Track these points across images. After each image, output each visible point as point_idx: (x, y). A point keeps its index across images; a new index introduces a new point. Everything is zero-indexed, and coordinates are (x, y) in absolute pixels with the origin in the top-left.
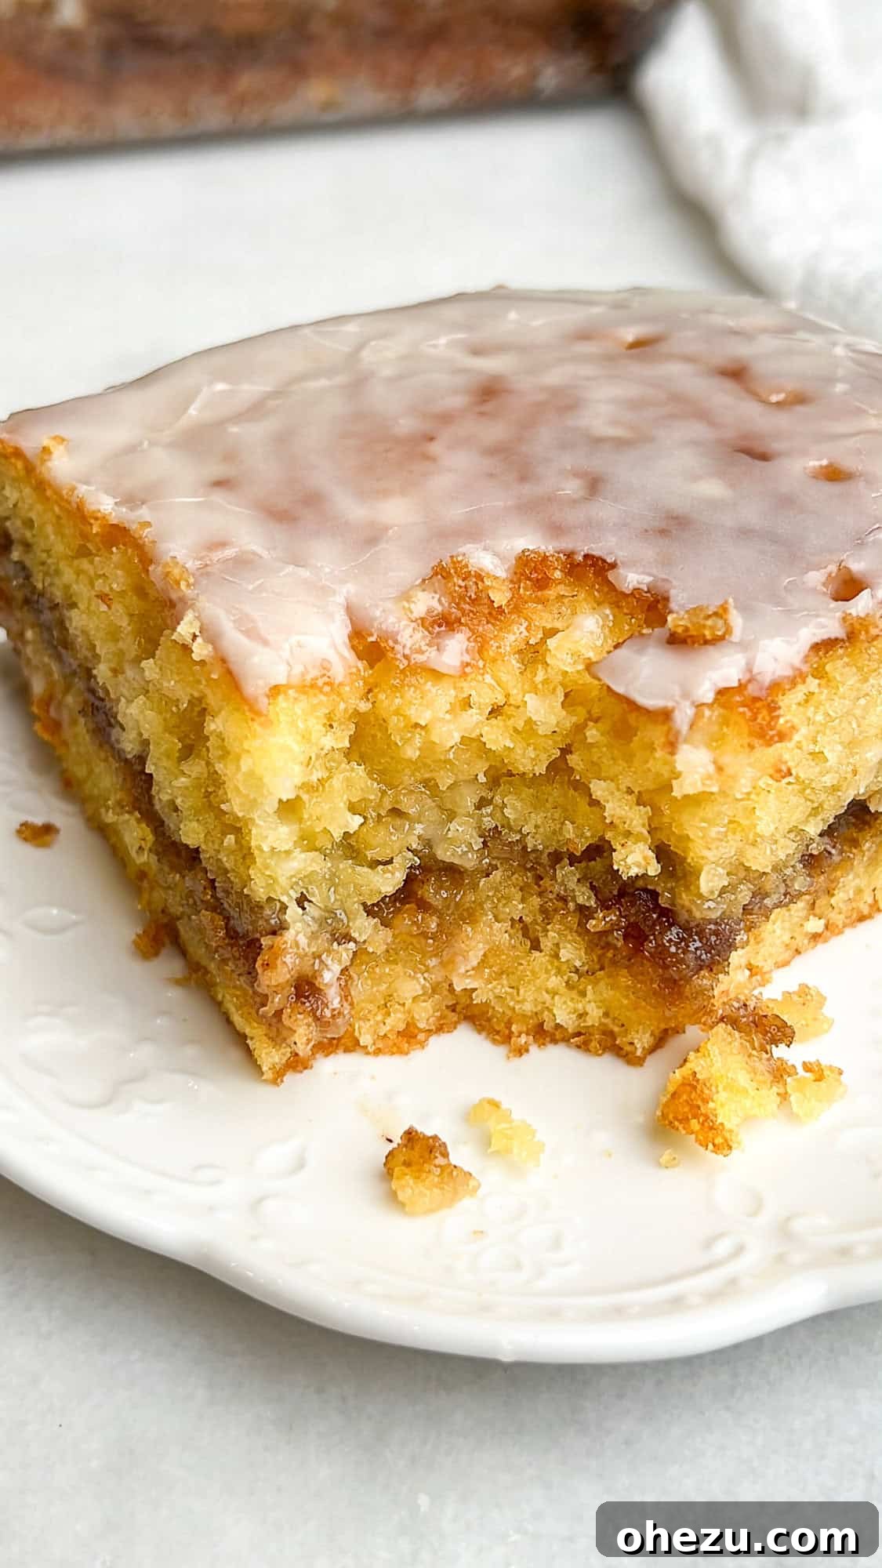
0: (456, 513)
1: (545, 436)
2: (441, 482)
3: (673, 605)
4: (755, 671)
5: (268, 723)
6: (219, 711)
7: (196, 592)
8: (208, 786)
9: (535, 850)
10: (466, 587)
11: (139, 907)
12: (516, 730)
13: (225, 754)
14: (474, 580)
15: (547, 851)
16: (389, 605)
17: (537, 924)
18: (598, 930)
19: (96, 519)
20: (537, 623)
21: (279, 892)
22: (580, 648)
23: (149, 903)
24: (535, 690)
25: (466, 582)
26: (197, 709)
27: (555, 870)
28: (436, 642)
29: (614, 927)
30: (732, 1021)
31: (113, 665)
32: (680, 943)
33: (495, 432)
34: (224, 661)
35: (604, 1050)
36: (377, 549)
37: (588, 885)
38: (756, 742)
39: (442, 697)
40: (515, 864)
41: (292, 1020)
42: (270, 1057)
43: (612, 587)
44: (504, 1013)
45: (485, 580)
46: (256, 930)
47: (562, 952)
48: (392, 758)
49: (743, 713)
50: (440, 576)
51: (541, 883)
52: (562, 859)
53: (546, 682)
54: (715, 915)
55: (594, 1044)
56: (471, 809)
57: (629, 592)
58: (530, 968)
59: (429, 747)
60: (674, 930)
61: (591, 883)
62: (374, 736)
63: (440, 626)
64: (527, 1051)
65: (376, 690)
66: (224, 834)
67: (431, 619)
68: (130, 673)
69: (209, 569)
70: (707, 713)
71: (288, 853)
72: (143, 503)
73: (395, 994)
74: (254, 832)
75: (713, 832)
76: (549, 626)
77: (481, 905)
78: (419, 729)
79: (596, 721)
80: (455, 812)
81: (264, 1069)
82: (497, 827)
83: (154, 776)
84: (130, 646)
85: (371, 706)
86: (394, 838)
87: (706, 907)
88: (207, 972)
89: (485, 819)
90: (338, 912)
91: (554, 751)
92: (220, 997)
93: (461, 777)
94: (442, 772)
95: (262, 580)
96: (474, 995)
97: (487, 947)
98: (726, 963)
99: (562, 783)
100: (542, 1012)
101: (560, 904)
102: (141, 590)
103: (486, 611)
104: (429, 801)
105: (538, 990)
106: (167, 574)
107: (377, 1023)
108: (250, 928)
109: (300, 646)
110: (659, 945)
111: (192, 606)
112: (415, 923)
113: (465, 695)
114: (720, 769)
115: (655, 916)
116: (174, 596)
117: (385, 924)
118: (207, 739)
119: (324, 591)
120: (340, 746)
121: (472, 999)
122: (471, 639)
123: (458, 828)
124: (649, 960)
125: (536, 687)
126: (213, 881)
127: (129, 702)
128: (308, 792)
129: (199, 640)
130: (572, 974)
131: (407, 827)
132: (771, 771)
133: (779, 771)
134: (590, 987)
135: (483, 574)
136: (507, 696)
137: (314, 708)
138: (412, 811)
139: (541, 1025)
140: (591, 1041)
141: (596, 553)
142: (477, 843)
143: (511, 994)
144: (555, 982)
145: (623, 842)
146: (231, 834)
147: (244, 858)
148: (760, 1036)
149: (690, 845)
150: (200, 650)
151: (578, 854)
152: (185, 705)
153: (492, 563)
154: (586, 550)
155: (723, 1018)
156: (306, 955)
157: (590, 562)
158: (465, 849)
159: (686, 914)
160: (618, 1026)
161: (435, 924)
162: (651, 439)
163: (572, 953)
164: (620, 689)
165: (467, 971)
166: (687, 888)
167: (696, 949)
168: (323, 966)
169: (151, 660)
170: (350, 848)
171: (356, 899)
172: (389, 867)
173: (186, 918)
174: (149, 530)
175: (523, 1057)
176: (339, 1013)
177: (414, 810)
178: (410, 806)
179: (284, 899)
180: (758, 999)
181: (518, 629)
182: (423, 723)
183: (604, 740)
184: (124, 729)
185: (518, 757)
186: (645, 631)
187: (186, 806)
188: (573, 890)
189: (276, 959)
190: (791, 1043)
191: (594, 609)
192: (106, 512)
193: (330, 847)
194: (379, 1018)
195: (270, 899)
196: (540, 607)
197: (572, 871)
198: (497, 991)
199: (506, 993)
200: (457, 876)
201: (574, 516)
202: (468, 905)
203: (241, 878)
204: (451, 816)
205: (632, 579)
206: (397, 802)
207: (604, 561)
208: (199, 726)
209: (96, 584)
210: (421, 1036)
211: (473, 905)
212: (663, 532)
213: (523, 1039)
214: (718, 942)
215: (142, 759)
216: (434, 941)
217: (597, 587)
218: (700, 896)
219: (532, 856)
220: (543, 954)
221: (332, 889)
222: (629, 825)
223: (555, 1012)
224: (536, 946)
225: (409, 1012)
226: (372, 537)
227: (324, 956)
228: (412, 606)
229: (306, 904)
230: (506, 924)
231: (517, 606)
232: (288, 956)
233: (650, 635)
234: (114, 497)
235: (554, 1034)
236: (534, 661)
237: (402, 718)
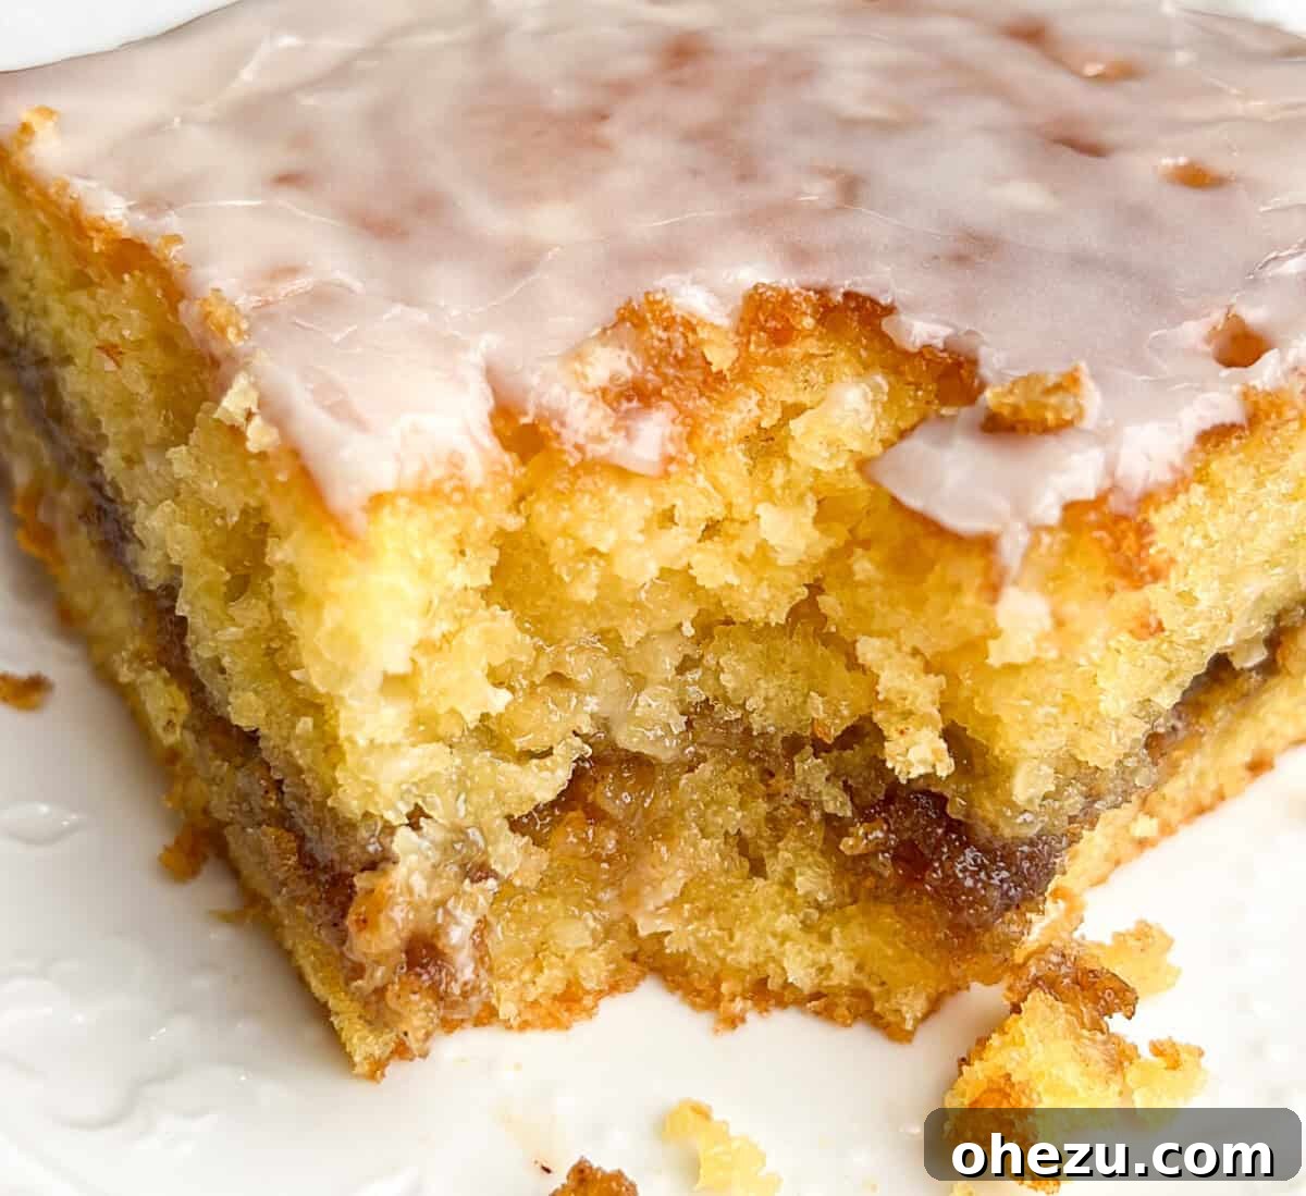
0: (646, 227)
1: (771, 115)
2: (622, 181)
3: (985, 371)
4: (1120, 472)
5: (367, 554)
6: (289, 533)
7: (251, 344)
8: (271, 640)
9: (762, 734)
10: (669, 341)
11: (170, 805)
12: (741, 558)
13: (297, 596)
14: (681, 329)
15: (781, 735)
16: (552, 367)
17: (761, 837)
18: (856, 852)
19: (99, 230)
20: (774, 397)
21: (381, 806)
22: (840, 436)
23: (184, 800)
24: (770, 497)
25: (670, 334)
26: (254, 522)
27: (793, 763)
28: (624, 425)
29: (882, 846)
30: (1049, 984)
31: (127, 451)
32: (978, 873)
33: (697, 108)
34: (295, 453)
35: (855, 1018)
36: (530, 279)
37: (841, 784)
38: (1119, 583)
39: (632, 507)
40: (733, 753)
41: (402, 1001)
42: (364, 1044)
43: (887, 342)
44: (709, 965)
45: (698, 329)
46: (344, 860)
47: (799, 880)
48: (553, 599)
49: (1100, 540)
50: (628, 325)
51: (772, 782)
52: (803, 746)
53: (787, 485)
54: (1032, 832)
55: (842, 1011)
56: (671, 674)
57: (916, 350)
58: (750, 902)
59: (609, 584)
60: (969, 854)
61: (845, 782)
62: (526, 567)
63: (629, 399)
64: (743, 1020)
65: (530, 498)
66: (297, 713)
67: (616, 390)
68: (151, 465)
69: (272, 309)
70: (1046, 539)
71: (395, 746)
72: (171, 206)
73: (551, 942)
74: (342, 715)
75: (1040, 714)
76: (790, 400)
77: (681, 813)
78: (595, 558)
79: (866, 544)
80: (645, 678)
81: (357, 1059)
82: (707, 699)
83: (189, 620)
84: (154, 426)
85: (524, 521)
86: (555, 719)
87: (1019, 821)
88: (268, 906)
89: (691, 689)
90: (470, 831)
91: (799, 590)
92: (289, 944)
93: (657, 626)
94: (628, 620)
95: (355, 327)
96: (666, 940)
97: (690, 875)
98: (1041, 898)
99: (805, 637)
100: (766, 963)
101: (798, 812)
102: (168, 338)
103: (700, 378)
104: (608, 662)
105: (761, 934)
106: (207, 315)
107: (524, 984)
108: (336, 857)
109: (416, 430)
110: (949, 877)
111: (246, 367)
112: (583, 841)
113: (667, 506)
114: (1059, 623)
115: (940, 831)
116: (217, 349)
117: (539, 842)
118: (269, 571)
119: (451, 346)
120: (477, 584)
121: (663, 947)
122: (677, 421)
123: (650, 701)
124: (932, 898)
125: (772, 491)
126: (280, 782)
127: (151, 507)
128: (426, 653)
129: (257, 421)
130: (811, 910)
131: (574, 701)
132: (1132, 625)
133: (1146, 625)
134: (836, 930)
135: (694, 321)
136: (729, 506)
137: (437, 527)
138: (582, 678)
139: (764, 982)
140: (836, 1005)
141: (863, 290)
142: (678, 724)
143: (721, 939)
144: (786, 921)
145: (902, 727)
146: (305, 715)
147: (326, 750)
148: (1090, 1005)
149: (999, 729)
150: (258, 436)
151: (829, 742)
152: (235, 519)
153: (707, 304)
154: (846, 284)
155: (1038, 978)
156: (425, 903)
157: (853, 305)
158: (660, 733)
159: (988, 829)
160: (875, 984)
161: (613, 842)
162: (925, 123)
163: (812, 881)
164: (914, 501)
165: (658, 908)
166: (991, 790)
167: (1002, 881)
168: (448, 919)
169: (183, 448)
170: (490, 735)
171: (497, 812)
172: (548, 761)
173: (238, 827)
174: (180, 247)
175: (737, 1030)
176: (473, 988)
177: (586, 675)
178: (578, 668)
179: (390, 816)
180: (1080, 945)
181: (746, 403)
182: (603, 548)
183: (880, 576)
184: (143, 547)
185: (745, 599)
186: (944, 411)
187: (238, 669)
188: (820, 793)
189: (379, 911)
190: (1133, 1014)
191: (859, 375)
192: (114, 220)
193: (458, 734)
194: (526, 976)
195: (367, 815)
196: (778, 371)
197: (818, 766)
198: (701, 935)
199: (714, 936)
200: (645, 768)
201: (824, 235)
202: (662, 814)
203: (322, 782)
204: (639, 683)
205: (920, 329)
206: (559, 664)
207: (874, 302)
208: (257, 548)
209: (101, 330)
210: (588, 1001)
211: (670, 814)
212: (960, 259)
213: (738, 1005)
214: (1033, 869)
215: (171, 591)
216: (610, 865)
217: (864, 341)
218: (1012, 805)
219: (758, 743)
220: (769, 882)
221: (462, 797)
222: (913, 703)
223: (785, 965)
224: (757, 869)
225: (570, 965)
226: (521, 263)
227: (450, 904)
228: (588, 370)
229: (423, 822)
230: (717, 841)
231: (744, 371)
232: (397, 909)
233: (953, 418)
234: (128, 200)
235: (783, 995)
236: (769, 453)
237: (570, 542)
